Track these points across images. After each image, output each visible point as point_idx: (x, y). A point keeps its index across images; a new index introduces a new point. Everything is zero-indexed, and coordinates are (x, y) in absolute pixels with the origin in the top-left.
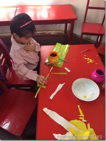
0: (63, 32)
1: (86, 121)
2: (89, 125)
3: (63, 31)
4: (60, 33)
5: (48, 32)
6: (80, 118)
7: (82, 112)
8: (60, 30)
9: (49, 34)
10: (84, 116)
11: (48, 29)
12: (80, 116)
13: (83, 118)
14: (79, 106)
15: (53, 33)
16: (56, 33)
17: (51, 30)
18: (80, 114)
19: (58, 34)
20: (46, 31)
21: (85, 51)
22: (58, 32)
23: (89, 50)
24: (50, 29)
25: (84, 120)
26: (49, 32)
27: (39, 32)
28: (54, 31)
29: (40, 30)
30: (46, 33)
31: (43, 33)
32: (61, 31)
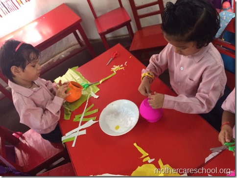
0: (78, 46)
1: (154, 159)
2: (160, 162)
3: (77, 44)
4: (75, 50)
5: (55, 59)
6: (144, 160)
7: (143, 150)
8: (71, 46)
9: (59, 59)
10: (148, 154)
11: (54, 53)
12: (143, 157)
13: (148, 158)
14: (135, 144)
15: (63, 55)
16: (69, 53)
17: (59, 53)
18: (142, 155)
19: (71, 52)
20: (52, 58)
21: (111, 59)
22: (70, 49)
23: (116, 54)
24: (57, 52)
25: (150, 161)
26: (57, 57)
27: (43, 65)
28: (64, 51)
29: (42, 62)
30: (53, 60)
31: (49, 63)
32: (74, 45)
